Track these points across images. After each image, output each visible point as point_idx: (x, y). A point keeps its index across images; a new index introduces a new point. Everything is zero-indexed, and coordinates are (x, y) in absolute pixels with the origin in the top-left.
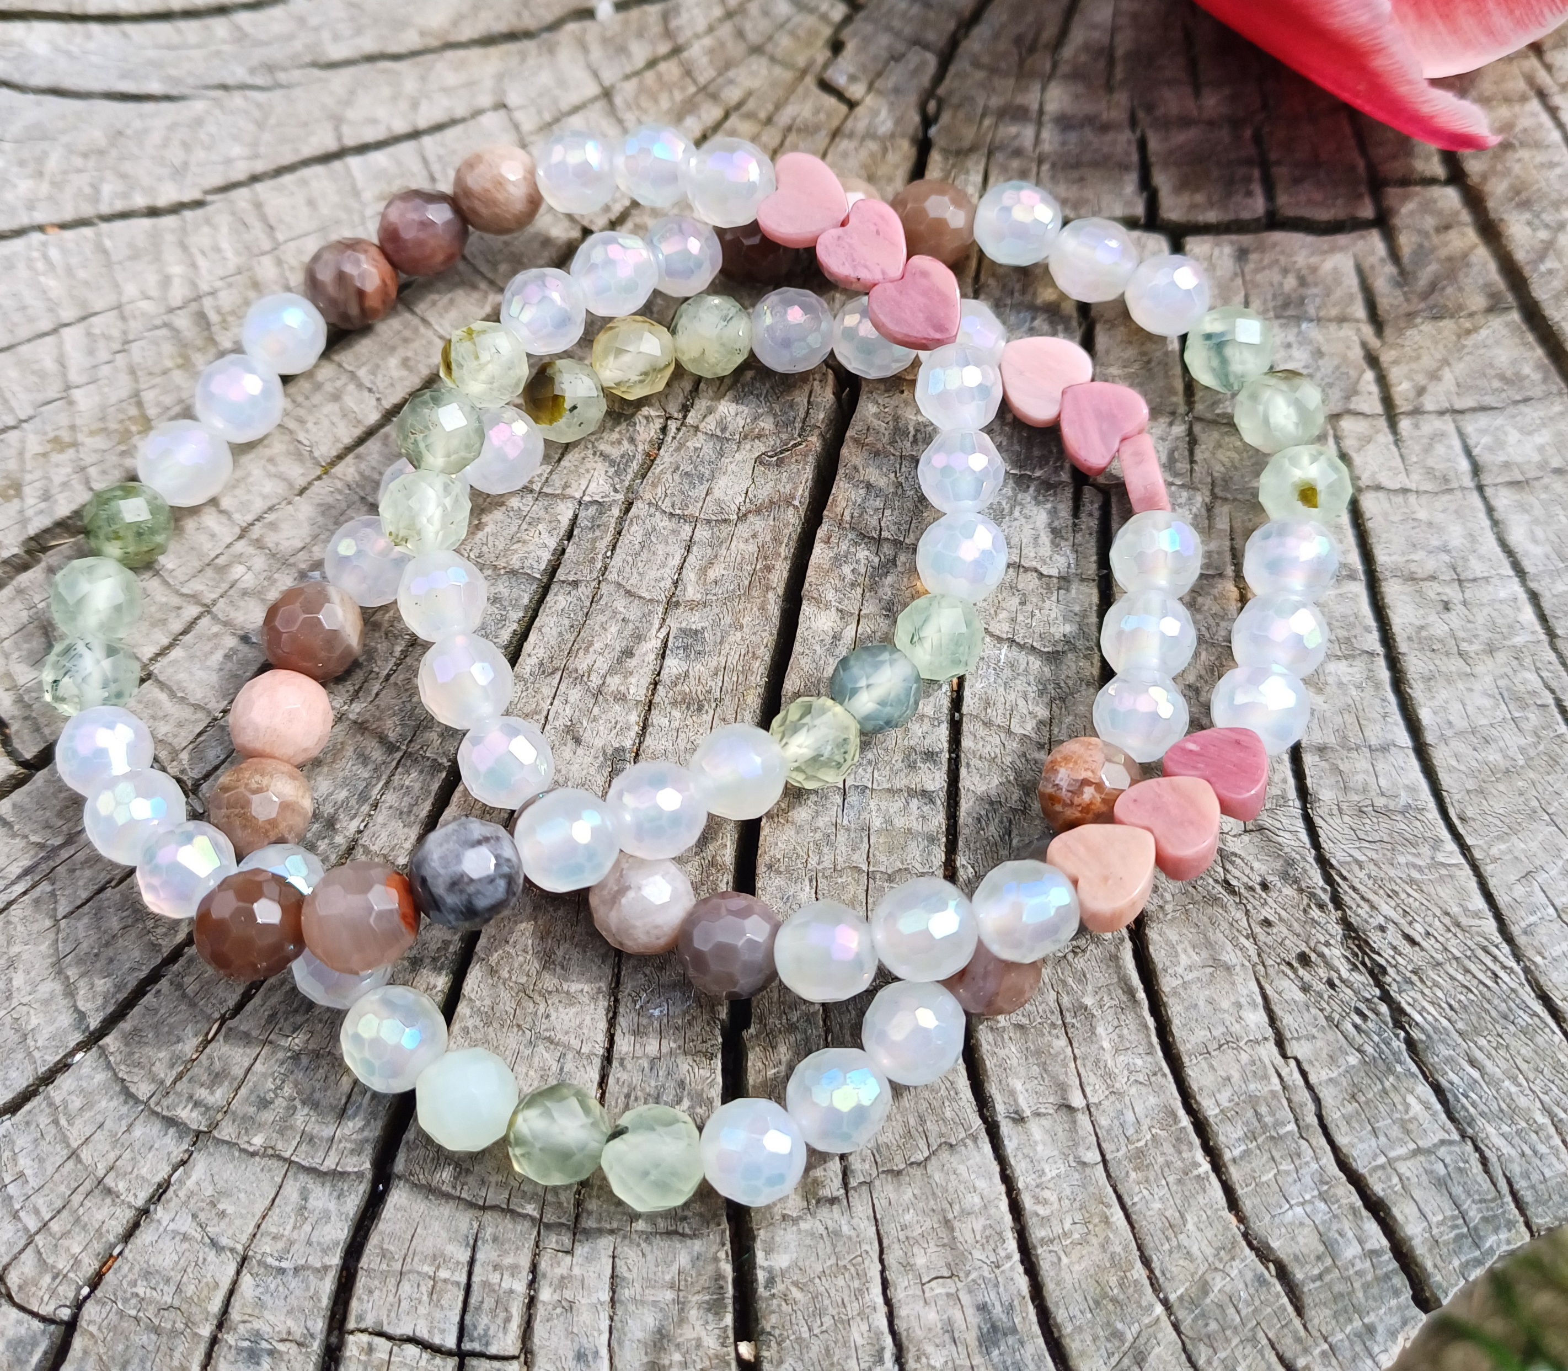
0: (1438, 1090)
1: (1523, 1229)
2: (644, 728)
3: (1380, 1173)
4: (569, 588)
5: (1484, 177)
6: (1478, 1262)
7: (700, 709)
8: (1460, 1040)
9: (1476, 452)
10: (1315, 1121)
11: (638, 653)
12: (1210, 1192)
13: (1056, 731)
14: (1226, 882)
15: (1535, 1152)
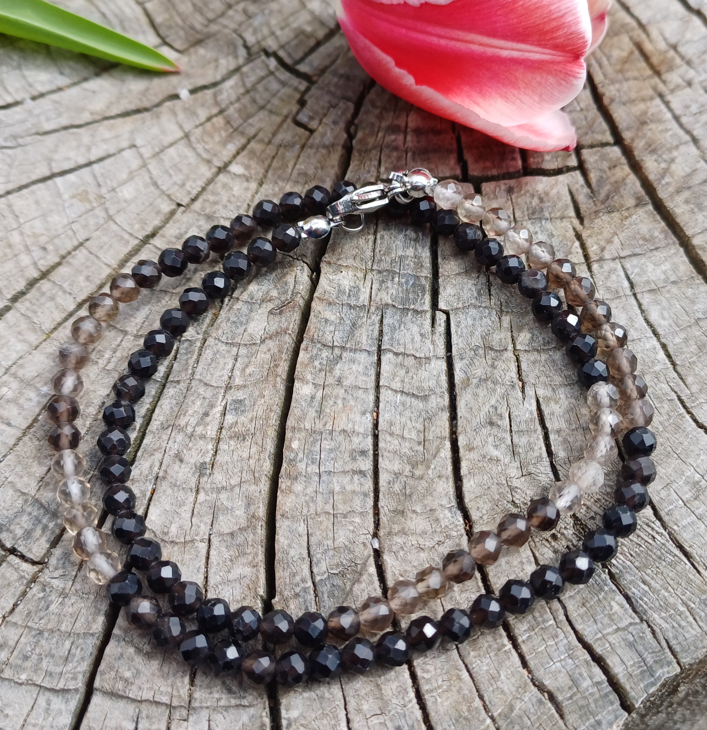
0: (627, 598)
1: (676, 665)
2: (216, 452)
3: (599, 642)
4: (175, 385)
5: (633, 140)
6: (653, 684)
7: (244, 439)
8: (637, 572)
9: (631, 277)
10: (564, 618)
11: (211, 414)
12: (512, 659)
13: (427, 434)
14: (513, 501)
15: (680, 625)
